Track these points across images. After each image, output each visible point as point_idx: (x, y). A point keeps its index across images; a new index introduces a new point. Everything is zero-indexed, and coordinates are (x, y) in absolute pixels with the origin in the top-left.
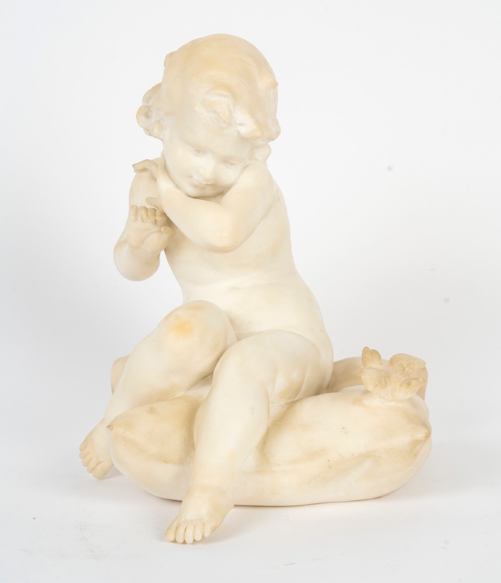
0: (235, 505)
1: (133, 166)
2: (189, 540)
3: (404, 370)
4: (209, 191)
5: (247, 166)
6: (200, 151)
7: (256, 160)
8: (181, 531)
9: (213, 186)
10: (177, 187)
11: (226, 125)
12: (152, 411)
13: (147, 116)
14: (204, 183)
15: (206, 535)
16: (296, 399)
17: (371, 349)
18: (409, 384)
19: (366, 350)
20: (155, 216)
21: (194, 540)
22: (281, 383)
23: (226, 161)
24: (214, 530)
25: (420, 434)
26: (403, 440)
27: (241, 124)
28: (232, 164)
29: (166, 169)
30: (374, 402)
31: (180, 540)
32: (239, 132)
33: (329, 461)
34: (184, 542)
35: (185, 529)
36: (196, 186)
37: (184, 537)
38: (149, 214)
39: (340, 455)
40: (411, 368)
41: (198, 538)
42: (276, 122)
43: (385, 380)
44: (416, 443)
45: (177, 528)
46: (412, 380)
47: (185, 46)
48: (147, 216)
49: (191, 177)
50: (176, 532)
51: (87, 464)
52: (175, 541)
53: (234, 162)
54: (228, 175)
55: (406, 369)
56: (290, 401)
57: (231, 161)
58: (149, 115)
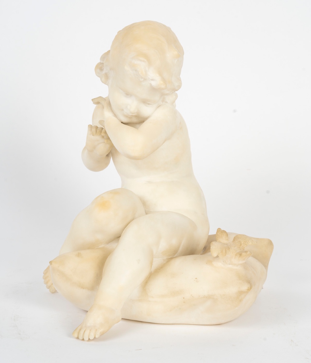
0: (122, 319)
1: (92, 100)
2: (86, 338)
3: (241, 245)
4: (134, 120)
5: (160, 106)
6: (128, 94)
7: (166, 102)
8: (82, 332)
9: (137, 116)
10: (115, 115)
11: (142, 80)
12: (79, 255)
13: (101, 69)
14: (131, 114)
15: (97, 337)
16: (175, 256)
17: (222, 230)
18: (241, 255)
19: (219, 230)
20: (101, 132)
21: (89, 339)
22: (163, 245)
23: (145, 102)
24: (102, 334)
25: (245, 287)
26: (232, 290)
27: (152, 80)
28: (149, 104)
29: (109, 104)
30: (219, 264)
31: (81, 338)
32: (151, 84)
33: (184, 298)
34: (83, 340)
35: (85, 331)
36: (126, 116)
37: (83, 337)
38: (98, 131)
39: (191, 295)
40: (246, 245)
41: (92, 338)
42: (179, 80)
43: (226, 251)
44: (241, 293)
45: (80, 330)
46: (244, 252)
47: (127, 27)
48: (97, 132)
49: (123, 110)
50: (79, 333)
51: (46, 283)
52: (78, 338)
53: (150, 103)
54: (146, 111)
55: (243, 245)
56: (170, 257)
57: (148, 102)
58: (103, 68)
